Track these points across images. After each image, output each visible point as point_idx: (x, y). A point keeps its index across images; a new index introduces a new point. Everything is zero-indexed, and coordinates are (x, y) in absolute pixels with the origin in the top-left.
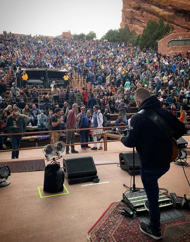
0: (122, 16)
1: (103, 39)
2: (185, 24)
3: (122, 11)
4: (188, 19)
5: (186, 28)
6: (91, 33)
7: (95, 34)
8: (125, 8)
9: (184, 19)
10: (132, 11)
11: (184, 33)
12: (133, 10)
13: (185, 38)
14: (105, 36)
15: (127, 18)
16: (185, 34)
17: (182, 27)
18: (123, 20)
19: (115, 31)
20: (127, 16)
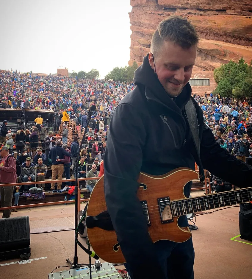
0: (131, 53)
1: (107, 78)
2: (201, 63)
3: (130, 48)
4: (204, 58)
5: (203, 67)
6: (92, 71)
7: (98, 72)
8: (133, 44)
9: (200, 58)
10: (141, 49)
11: (200, 72)
12: (143, 48)
13: (201, 77)
14: (110, 75)
15: (136, 55)
16: (202, 74)
17: (198, 66)
18: (131, 58)
19: (121, 70)
20: (136, 53)
